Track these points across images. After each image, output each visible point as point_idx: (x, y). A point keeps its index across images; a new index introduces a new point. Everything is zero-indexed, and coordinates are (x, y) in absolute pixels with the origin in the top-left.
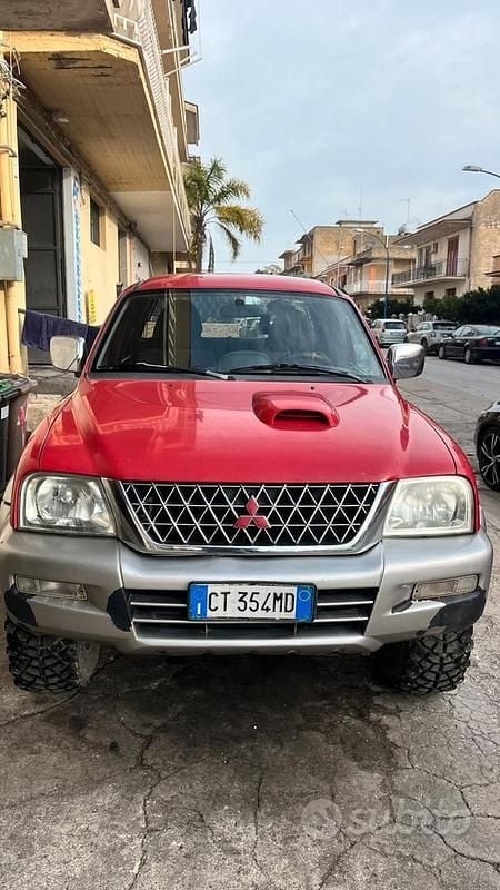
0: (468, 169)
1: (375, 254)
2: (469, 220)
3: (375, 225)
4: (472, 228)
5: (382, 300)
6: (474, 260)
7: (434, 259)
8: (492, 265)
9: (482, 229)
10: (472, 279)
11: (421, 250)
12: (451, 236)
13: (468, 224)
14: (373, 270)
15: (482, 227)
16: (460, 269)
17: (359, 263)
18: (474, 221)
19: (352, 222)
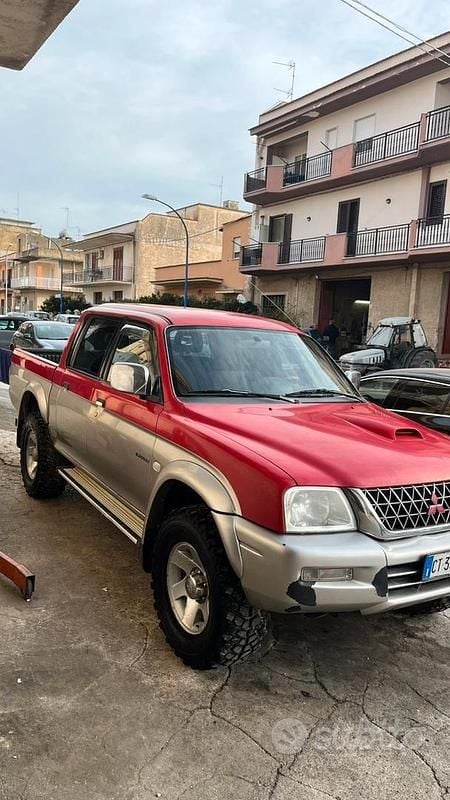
0: (146, 196)
1: (41, 254)
2: (132, 235)
3: (32, 226)
4: (134, 243)
5: (58, 296)
6: (138, 270)
7: (100, 265)
8: (154, 275)
9: (143, 244)
10: (136, 284)
11: (88, 255)
12: (116, 246)
13: (132, 238)
14: (40, 268)
15: (143, 242)
16: (126, 275)
17: (25, 260)
18: (137, 237)
19: (9, 220)
